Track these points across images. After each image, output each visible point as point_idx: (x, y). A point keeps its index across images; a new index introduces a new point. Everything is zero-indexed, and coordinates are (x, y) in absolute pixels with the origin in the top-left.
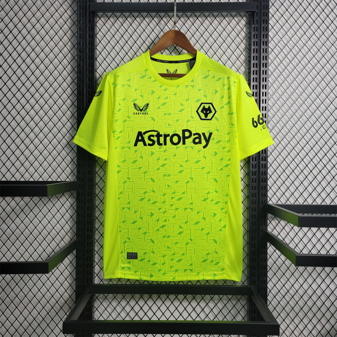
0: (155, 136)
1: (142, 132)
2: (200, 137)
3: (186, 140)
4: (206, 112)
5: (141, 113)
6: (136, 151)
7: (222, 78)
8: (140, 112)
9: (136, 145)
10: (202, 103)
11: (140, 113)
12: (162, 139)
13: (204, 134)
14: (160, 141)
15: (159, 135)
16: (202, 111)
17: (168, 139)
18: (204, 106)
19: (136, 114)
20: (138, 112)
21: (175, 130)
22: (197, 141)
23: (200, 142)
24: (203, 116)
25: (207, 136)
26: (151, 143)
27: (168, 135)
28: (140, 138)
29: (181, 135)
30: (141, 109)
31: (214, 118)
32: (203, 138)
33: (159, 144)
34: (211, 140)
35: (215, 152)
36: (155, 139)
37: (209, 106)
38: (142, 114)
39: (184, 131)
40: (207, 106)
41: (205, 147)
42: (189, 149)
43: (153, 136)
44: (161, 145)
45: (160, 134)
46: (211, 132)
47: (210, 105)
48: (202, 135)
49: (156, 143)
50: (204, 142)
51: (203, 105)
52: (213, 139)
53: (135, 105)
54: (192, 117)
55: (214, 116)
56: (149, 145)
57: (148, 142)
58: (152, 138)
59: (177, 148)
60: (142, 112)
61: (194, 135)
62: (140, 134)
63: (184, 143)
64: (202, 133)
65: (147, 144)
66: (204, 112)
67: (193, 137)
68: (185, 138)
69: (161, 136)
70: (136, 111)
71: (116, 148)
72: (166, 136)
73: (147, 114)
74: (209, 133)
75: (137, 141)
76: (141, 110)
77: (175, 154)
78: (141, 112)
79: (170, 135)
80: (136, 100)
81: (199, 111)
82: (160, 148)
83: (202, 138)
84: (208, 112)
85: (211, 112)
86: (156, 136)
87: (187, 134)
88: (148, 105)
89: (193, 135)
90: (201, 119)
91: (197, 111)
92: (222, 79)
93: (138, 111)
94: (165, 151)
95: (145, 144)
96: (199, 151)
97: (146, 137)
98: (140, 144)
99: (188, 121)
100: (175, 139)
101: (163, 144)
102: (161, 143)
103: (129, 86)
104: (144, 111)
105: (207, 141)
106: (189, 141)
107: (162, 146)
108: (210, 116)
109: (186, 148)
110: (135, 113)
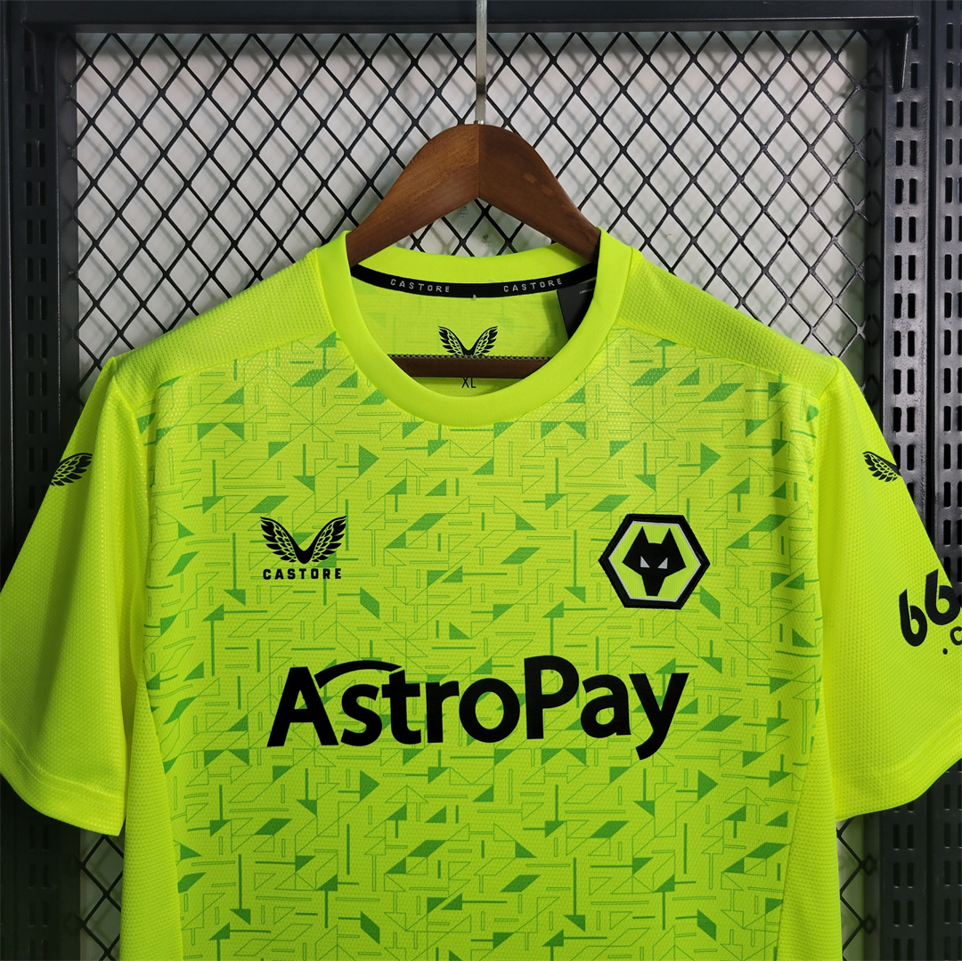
0: (380, 693)
1: (313, 672)
2: (618, 700)
3: (548, 714)
4: (654, 562)
5: (303, 571)
6: (279, 772)
7: (739, 385)
8: (298, 565)
9: (278, 737)
10: (630, 519)
11: (298, 573)
12: (416, 710)
13: (641, 681)
14: (408, 718)
15: (399, 689)
16: (631, 561)
17: (451, 706)
18: (642, 533)
19: (279, 575)
20: (285, 566)
21: (490, 661)
22: (605, 716)
23: (621, 726)
24: (635, 585)
25: (659, 689)
26: (359, 727)
27: (452, 688)
28: (300, 703)
29: (519, 688)
30: (304, 546)
31: (693, 599)
32: (639, 703)
33: (404, 735)
34: (681, 712)
35: (702, 777)
36: (381, 706)
37: (669, 535)
38: (308, 573)
39: (534, 667)
40: (656, 534)
41: (646, 750)
42: (563, 761)
43: (370, 691)
44: (414, 738)
45: (409, 679)
46: (679, 671)
47: (676, 530)
48: (629, 684)
49: (387, 732)
50: (641, 727)
51: (635, 528)
52: (693, 708)
53: (268, 527)
54: (579, 592)
55: (697, 589)
56: (350, 738)
57: (340, 722)
58: (363, 702)
59: (499, 756)
60: (310, 565)
61: (591, 684)
62: (298, 679)
63: (535, 731)
64: (632, 677)
65: (339, 736)
66: (644, 564)
67: (583, 697)
68: (539, 702)
69: (414, 690)
70: (275, 562)
71: (168, 766)
72: (438, 693)
73: (337, 576)
74: (668, 677)
75: (286, 716)
76: (304, 556)
77: (491, 790)
78: (303, 566)
79: (463, 689)
80: (273, 502)
81: (617, 559)
82: (407, 757)
83: (634, 700)
84: (664, 565)
85: (678, 564)
86: (387, 691)
87: (551, 682)
88: (339, 526)
89: (581, 687)
90: (628, 602)
91: (605, 561)
92: (741, 390)
93: (286, 558)
94: (434, 773)
95: (327, 737)
96: (616, 773)
97: (332, 695)
98: (302, 732)
99: (558, 612)
100: (490, 710)
101: (424, 736)
102: (412, 727)
103: (237, 429)
104: (323, 558)
105: (661, 719)
106: (562, 720)
107: (418, 746)
108: (672, 587)
109: (548, 754)
110: (273, 573)
